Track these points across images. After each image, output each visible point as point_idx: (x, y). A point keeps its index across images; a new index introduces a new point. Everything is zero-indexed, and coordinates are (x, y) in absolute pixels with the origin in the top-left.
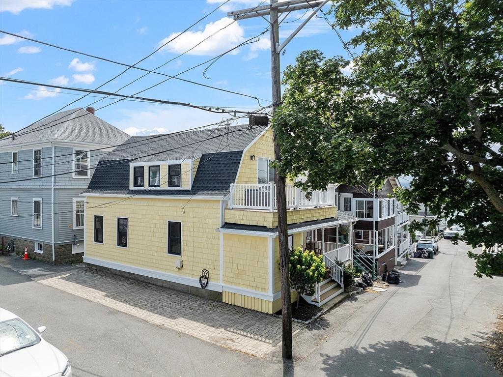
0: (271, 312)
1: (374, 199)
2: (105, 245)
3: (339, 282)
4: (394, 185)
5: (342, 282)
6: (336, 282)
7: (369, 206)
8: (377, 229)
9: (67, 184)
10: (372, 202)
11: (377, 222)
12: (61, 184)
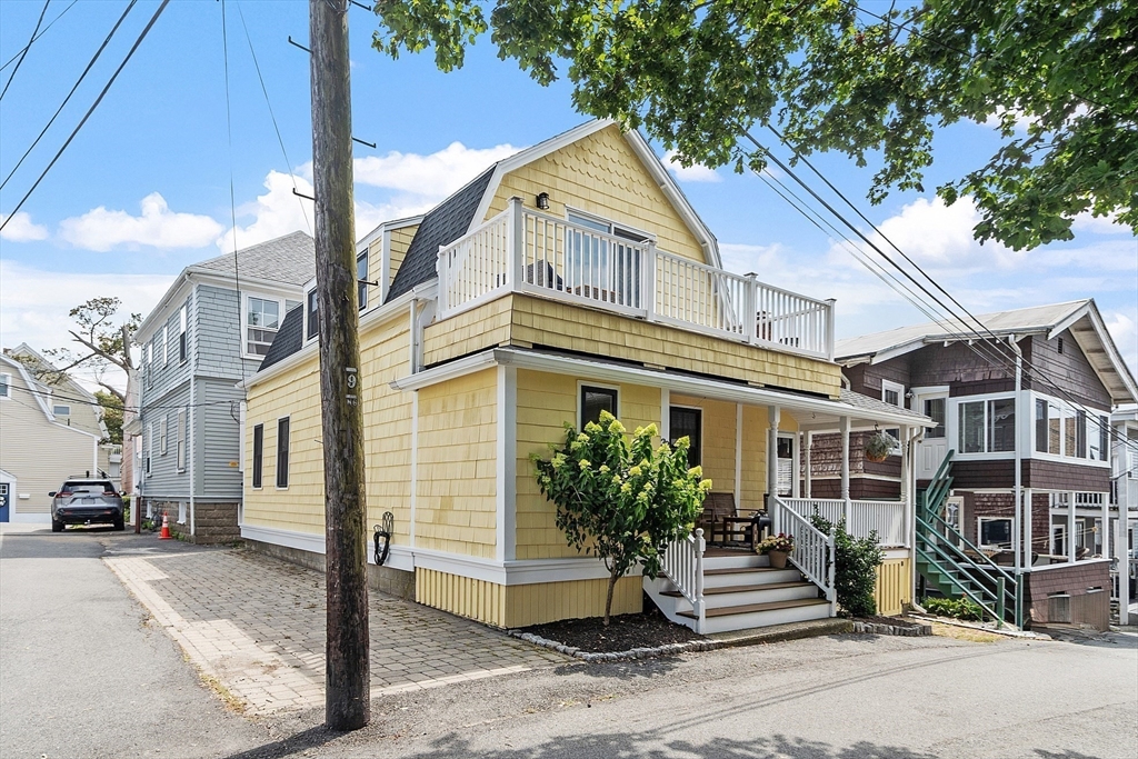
0: (502, 625)
1: (1017, 394)
2: (264, 493)
3: (822, 585)
4: (1105, 370)
5: (832, 584)
6: (813, 584)
7: (1003, 416)
8: (1026, 483)
9: (225, 370)
10: (1012, 402)
11: (1026, 463)
12: (211, 369)
